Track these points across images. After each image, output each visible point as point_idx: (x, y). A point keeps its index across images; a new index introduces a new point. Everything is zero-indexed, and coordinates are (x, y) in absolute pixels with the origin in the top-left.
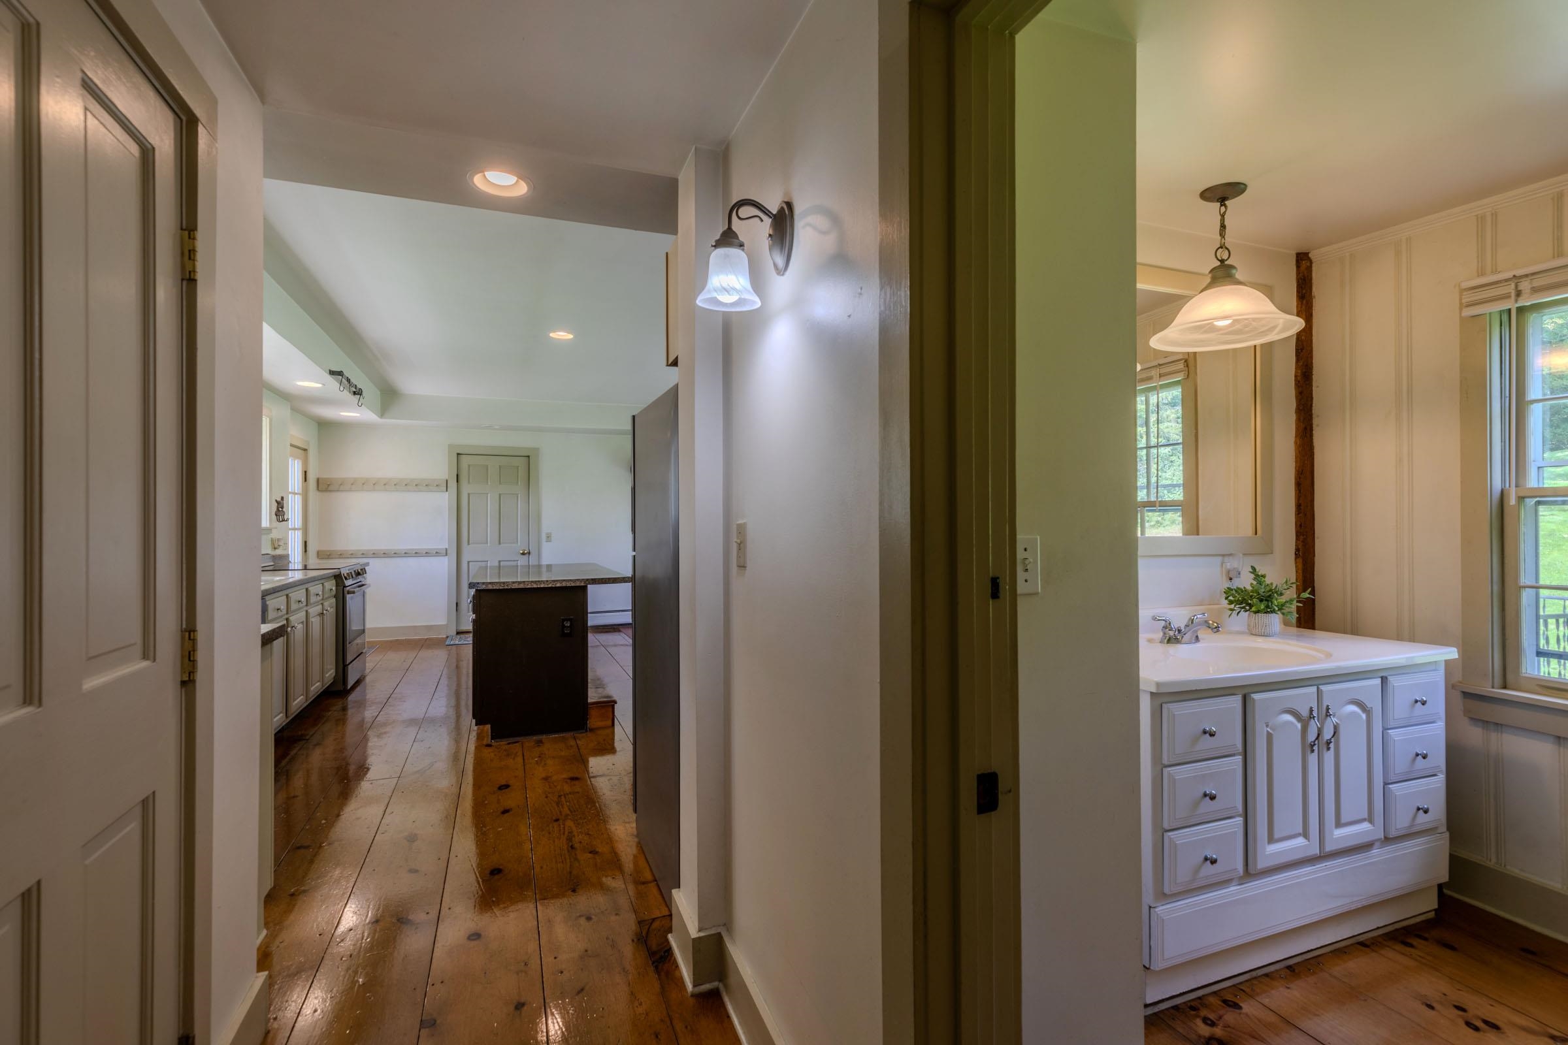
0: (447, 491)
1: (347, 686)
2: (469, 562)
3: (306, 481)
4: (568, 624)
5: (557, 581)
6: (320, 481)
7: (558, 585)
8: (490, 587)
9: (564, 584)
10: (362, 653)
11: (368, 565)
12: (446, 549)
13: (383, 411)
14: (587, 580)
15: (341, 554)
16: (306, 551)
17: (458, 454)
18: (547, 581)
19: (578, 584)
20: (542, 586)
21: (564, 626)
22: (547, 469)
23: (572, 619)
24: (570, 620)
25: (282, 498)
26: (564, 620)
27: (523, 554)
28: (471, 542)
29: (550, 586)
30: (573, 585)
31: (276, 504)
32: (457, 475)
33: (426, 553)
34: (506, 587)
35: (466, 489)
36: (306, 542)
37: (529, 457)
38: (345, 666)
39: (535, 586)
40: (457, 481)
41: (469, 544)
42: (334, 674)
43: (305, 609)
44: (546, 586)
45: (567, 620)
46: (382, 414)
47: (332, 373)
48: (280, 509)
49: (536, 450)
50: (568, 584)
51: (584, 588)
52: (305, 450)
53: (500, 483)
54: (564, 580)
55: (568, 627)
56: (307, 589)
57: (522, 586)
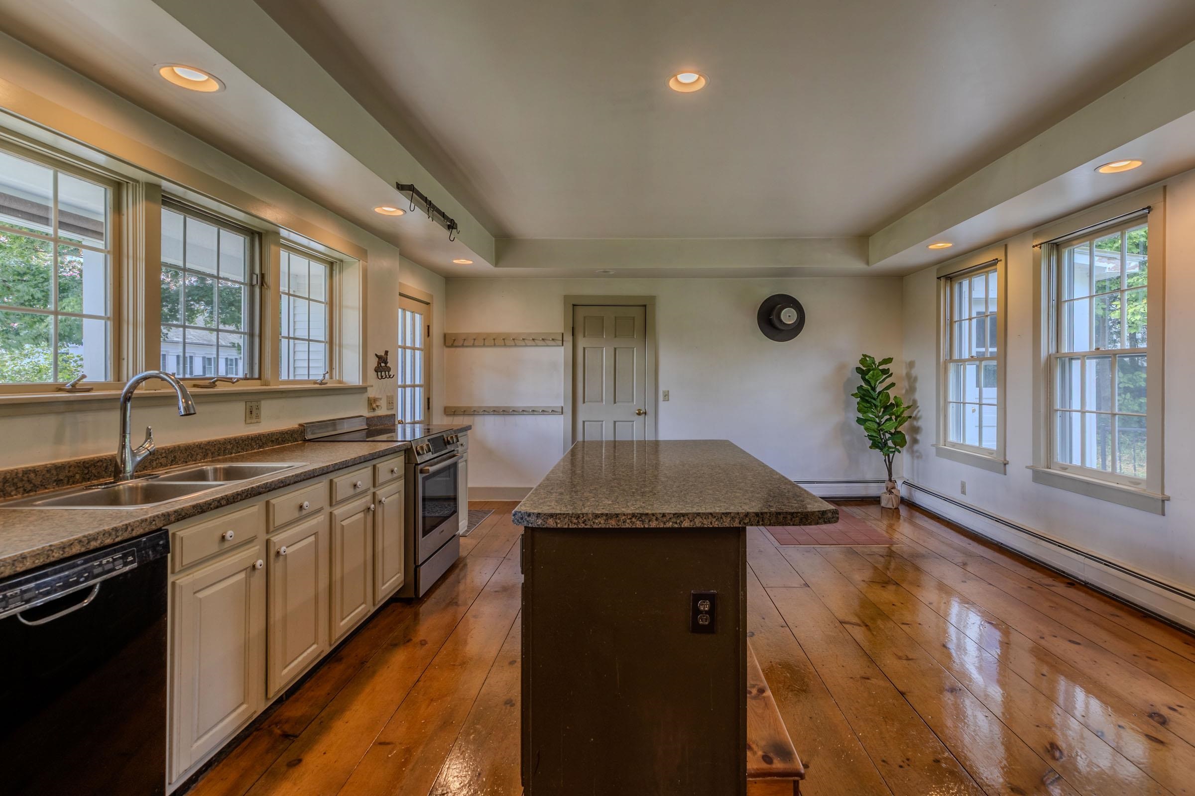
0: (563, 345)
1: (419, 595)
2: (584, 422)
3: (428, 336)
4: (705, 606)
5: (683, 515)
6: (447, 336)
7: (686, 524)
8: (551, 523)
9: (698, 523)
10: (454, 536)
11: (470, 429)
12: (562, 407)
13: (498, 258)
14: (747, 515)
15: (465, 411)
16: (429, 408)
17: (574, 305)
18: (664, 515)
19: (726, 523)
20: (654, 524)
21: (697, 611)
22: (663, 316)
23: (713, 595)
24: (712, 598)
25: (386, 352)
26: (697, 598)
27: (639, 414)
28: (586, 400)
29: (669, 525)
30: (716, 524)
31: (377, 359)
32: (573, 328)
33: (543, 411)
34: (582, 526)
35: (582, 343)
36: (429, 399)
37: (645, 306)
38: (417, 568)
39: (639, 524)
40: (573, 335)
41: (584, 402)
42: (403, 578)
43: (372, 490)
44: (662, 526)
45: (704, 597)
46: (497, 262)
47: (400, 187)
48: (383, 365)
49: (653, 298)
50: (707, 523)
51: (739, 534)
52: (428, 304)
53: (616, 337)
54: (698, 514)
55: (706, 612)
56: (374, 467)
57: (612, 524)
